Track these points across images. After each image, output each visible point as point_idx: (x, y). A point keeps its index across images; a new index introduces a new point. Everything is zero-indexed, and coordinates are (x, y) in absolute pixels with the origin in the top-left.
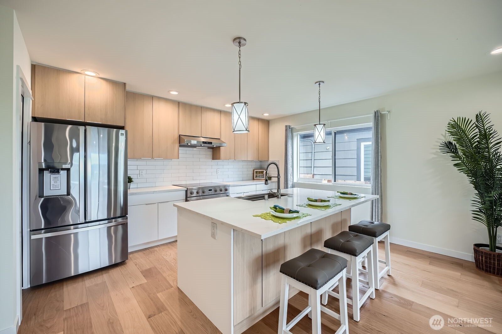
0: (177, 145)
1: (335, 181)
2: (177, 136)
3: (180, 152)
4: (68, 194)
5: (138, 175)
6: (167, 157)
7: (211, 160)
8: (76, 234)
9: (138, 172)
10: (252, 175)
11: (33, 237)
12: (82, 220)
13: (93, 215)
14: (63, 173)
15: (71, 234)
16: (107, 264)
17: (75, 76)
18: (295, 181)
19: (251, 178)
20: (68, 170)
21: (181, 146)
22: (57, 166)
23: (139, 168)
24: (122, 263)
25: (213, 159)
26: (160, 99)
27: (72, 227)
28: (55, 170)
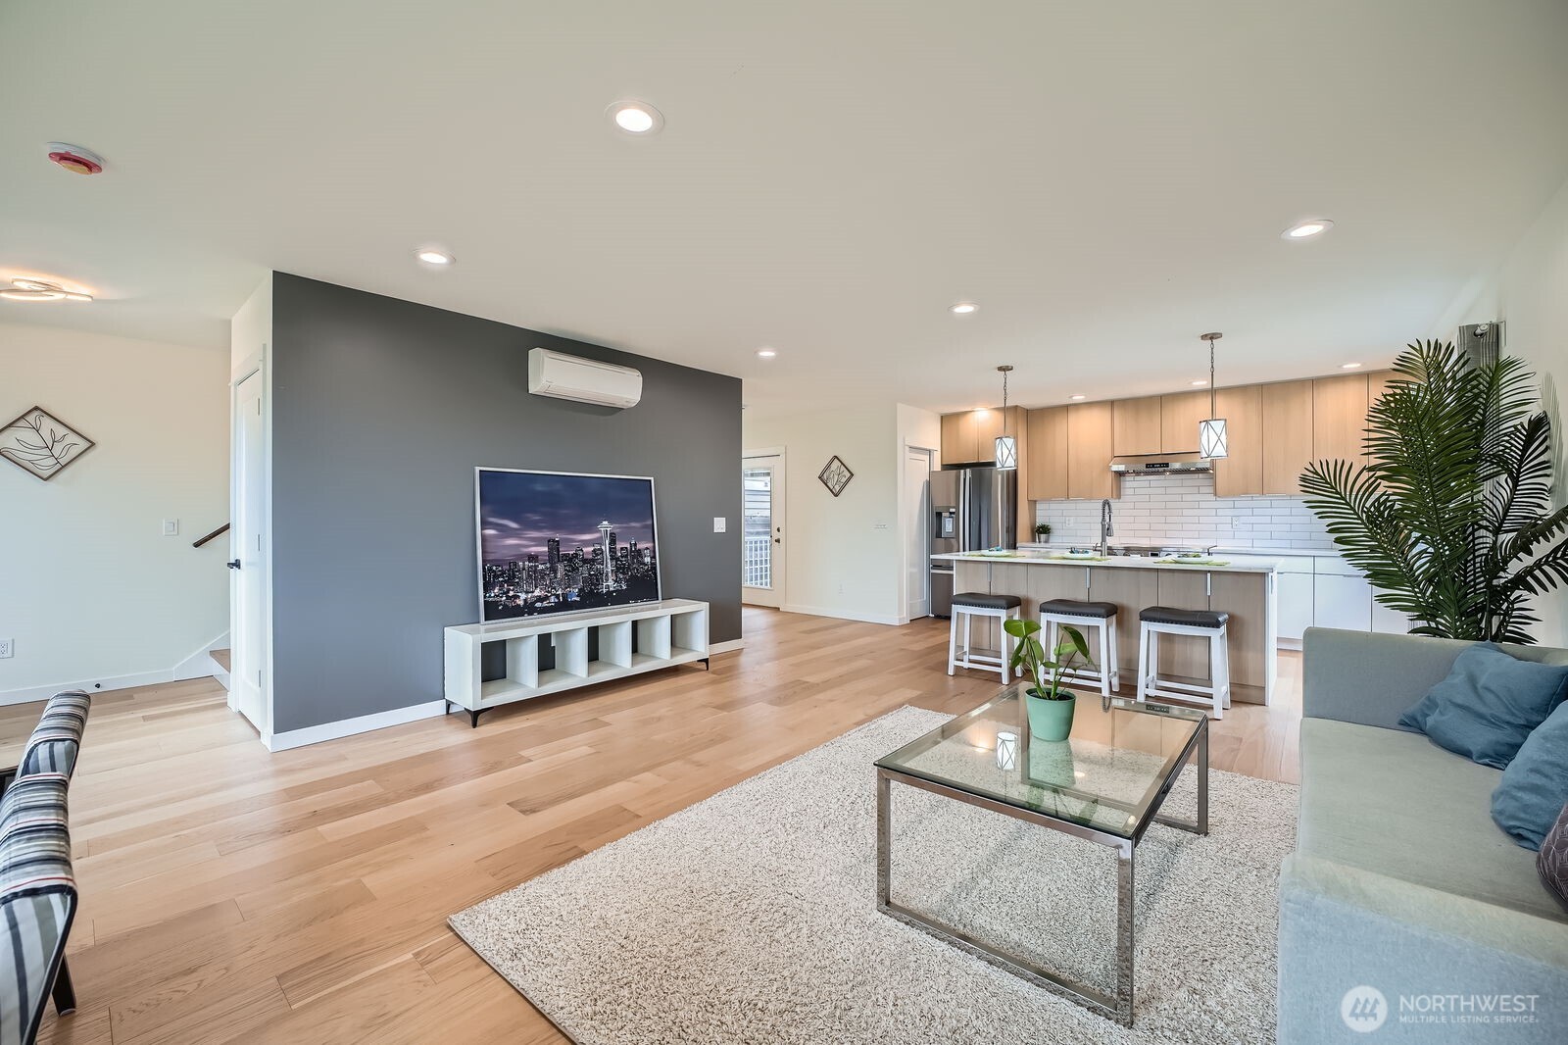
0: (1109, 475)
2: (1108, 459)
4: (958, 536)
5: (1064, 525)
6: (1090, 495)
9: (1062, 520)
17: (970, 416)
23: (1064, 513)
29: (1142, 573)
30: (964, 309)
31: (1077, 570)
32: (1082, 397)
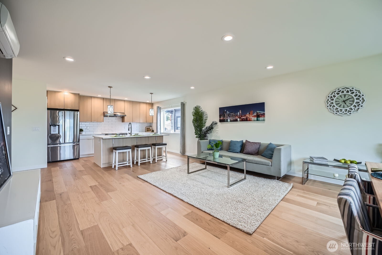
0: (103, 116)
1: (175, 131)
2: (102, 112)
3: (104, 119)
4: (59, 133)
5: (86, 129)
6: (98, 121)
7: (121, 122)
8: (60, 147)
9: (86, 127)
10: (145, 130)
11: (48, 146)
12: (64, 142)
13: (67, 141)
14: (57, 127)
15: (58, 146)
16: (72, 158)
17: (61, 93)
18: (162, 132)
19: (145, 131)
20: (59, 125)
21: (104, 116)
22: (55, 124)
23: (86, 125)
24: (78, 159)
25: (122, 122)
26: (94, 97)
27: (59, 144)
28: (55, 125)
29: (146, 138)
30: (147, 77)
31: (134, 138)
32: (100, 96)
